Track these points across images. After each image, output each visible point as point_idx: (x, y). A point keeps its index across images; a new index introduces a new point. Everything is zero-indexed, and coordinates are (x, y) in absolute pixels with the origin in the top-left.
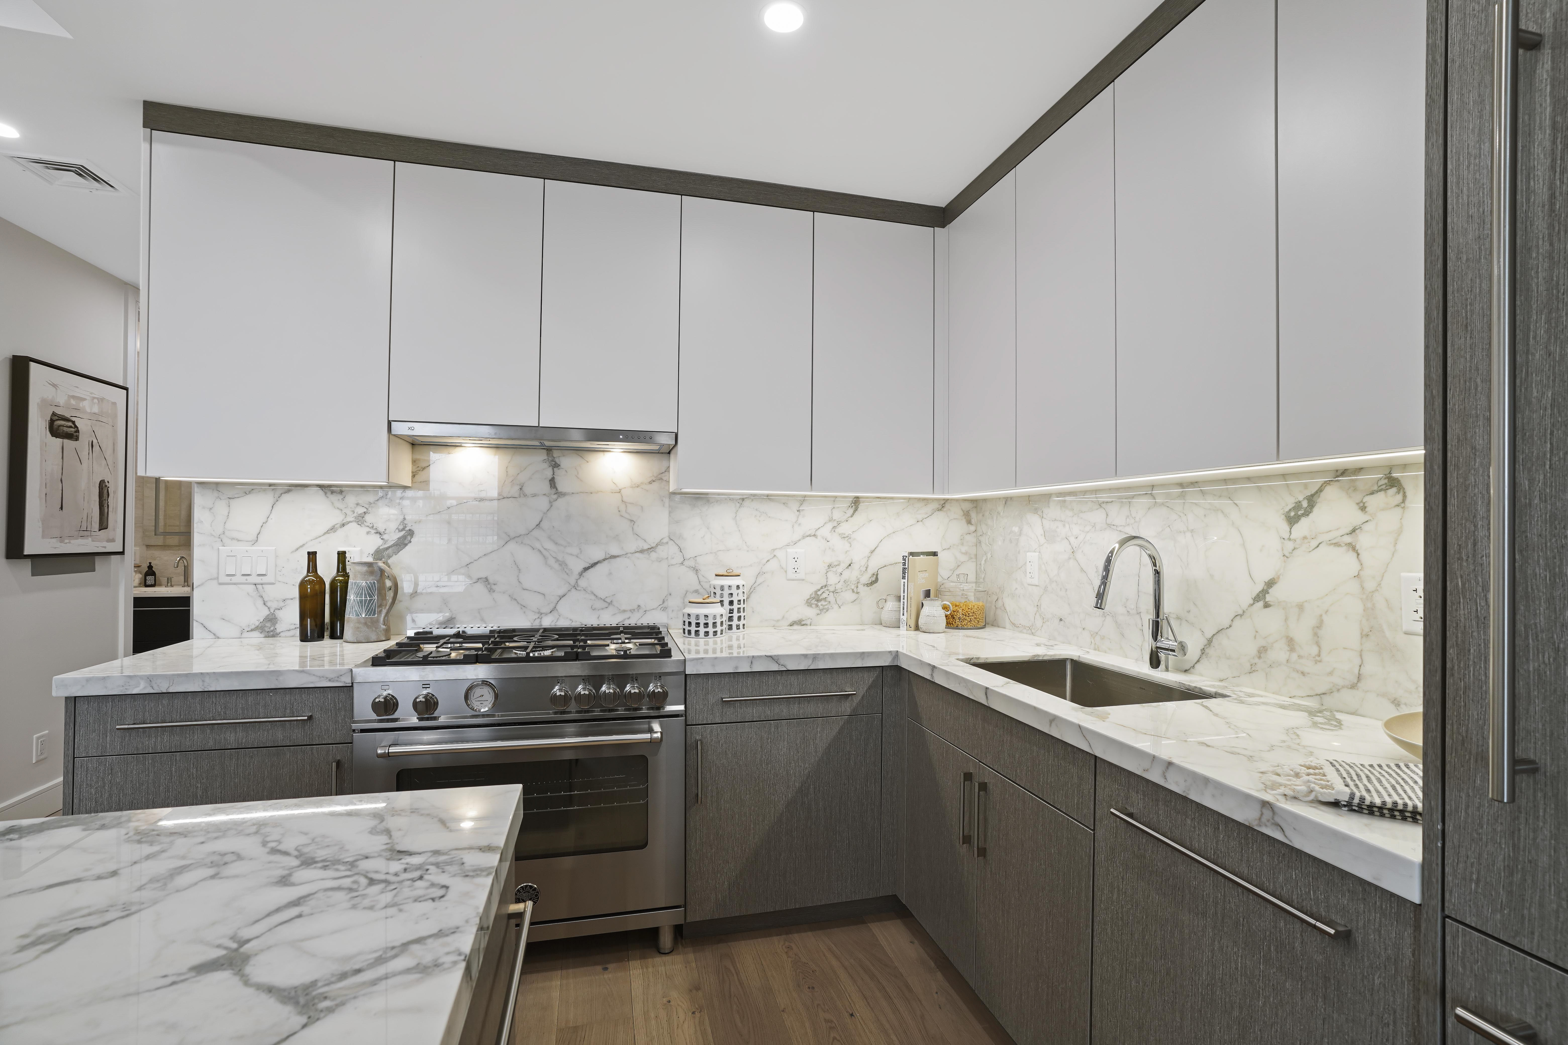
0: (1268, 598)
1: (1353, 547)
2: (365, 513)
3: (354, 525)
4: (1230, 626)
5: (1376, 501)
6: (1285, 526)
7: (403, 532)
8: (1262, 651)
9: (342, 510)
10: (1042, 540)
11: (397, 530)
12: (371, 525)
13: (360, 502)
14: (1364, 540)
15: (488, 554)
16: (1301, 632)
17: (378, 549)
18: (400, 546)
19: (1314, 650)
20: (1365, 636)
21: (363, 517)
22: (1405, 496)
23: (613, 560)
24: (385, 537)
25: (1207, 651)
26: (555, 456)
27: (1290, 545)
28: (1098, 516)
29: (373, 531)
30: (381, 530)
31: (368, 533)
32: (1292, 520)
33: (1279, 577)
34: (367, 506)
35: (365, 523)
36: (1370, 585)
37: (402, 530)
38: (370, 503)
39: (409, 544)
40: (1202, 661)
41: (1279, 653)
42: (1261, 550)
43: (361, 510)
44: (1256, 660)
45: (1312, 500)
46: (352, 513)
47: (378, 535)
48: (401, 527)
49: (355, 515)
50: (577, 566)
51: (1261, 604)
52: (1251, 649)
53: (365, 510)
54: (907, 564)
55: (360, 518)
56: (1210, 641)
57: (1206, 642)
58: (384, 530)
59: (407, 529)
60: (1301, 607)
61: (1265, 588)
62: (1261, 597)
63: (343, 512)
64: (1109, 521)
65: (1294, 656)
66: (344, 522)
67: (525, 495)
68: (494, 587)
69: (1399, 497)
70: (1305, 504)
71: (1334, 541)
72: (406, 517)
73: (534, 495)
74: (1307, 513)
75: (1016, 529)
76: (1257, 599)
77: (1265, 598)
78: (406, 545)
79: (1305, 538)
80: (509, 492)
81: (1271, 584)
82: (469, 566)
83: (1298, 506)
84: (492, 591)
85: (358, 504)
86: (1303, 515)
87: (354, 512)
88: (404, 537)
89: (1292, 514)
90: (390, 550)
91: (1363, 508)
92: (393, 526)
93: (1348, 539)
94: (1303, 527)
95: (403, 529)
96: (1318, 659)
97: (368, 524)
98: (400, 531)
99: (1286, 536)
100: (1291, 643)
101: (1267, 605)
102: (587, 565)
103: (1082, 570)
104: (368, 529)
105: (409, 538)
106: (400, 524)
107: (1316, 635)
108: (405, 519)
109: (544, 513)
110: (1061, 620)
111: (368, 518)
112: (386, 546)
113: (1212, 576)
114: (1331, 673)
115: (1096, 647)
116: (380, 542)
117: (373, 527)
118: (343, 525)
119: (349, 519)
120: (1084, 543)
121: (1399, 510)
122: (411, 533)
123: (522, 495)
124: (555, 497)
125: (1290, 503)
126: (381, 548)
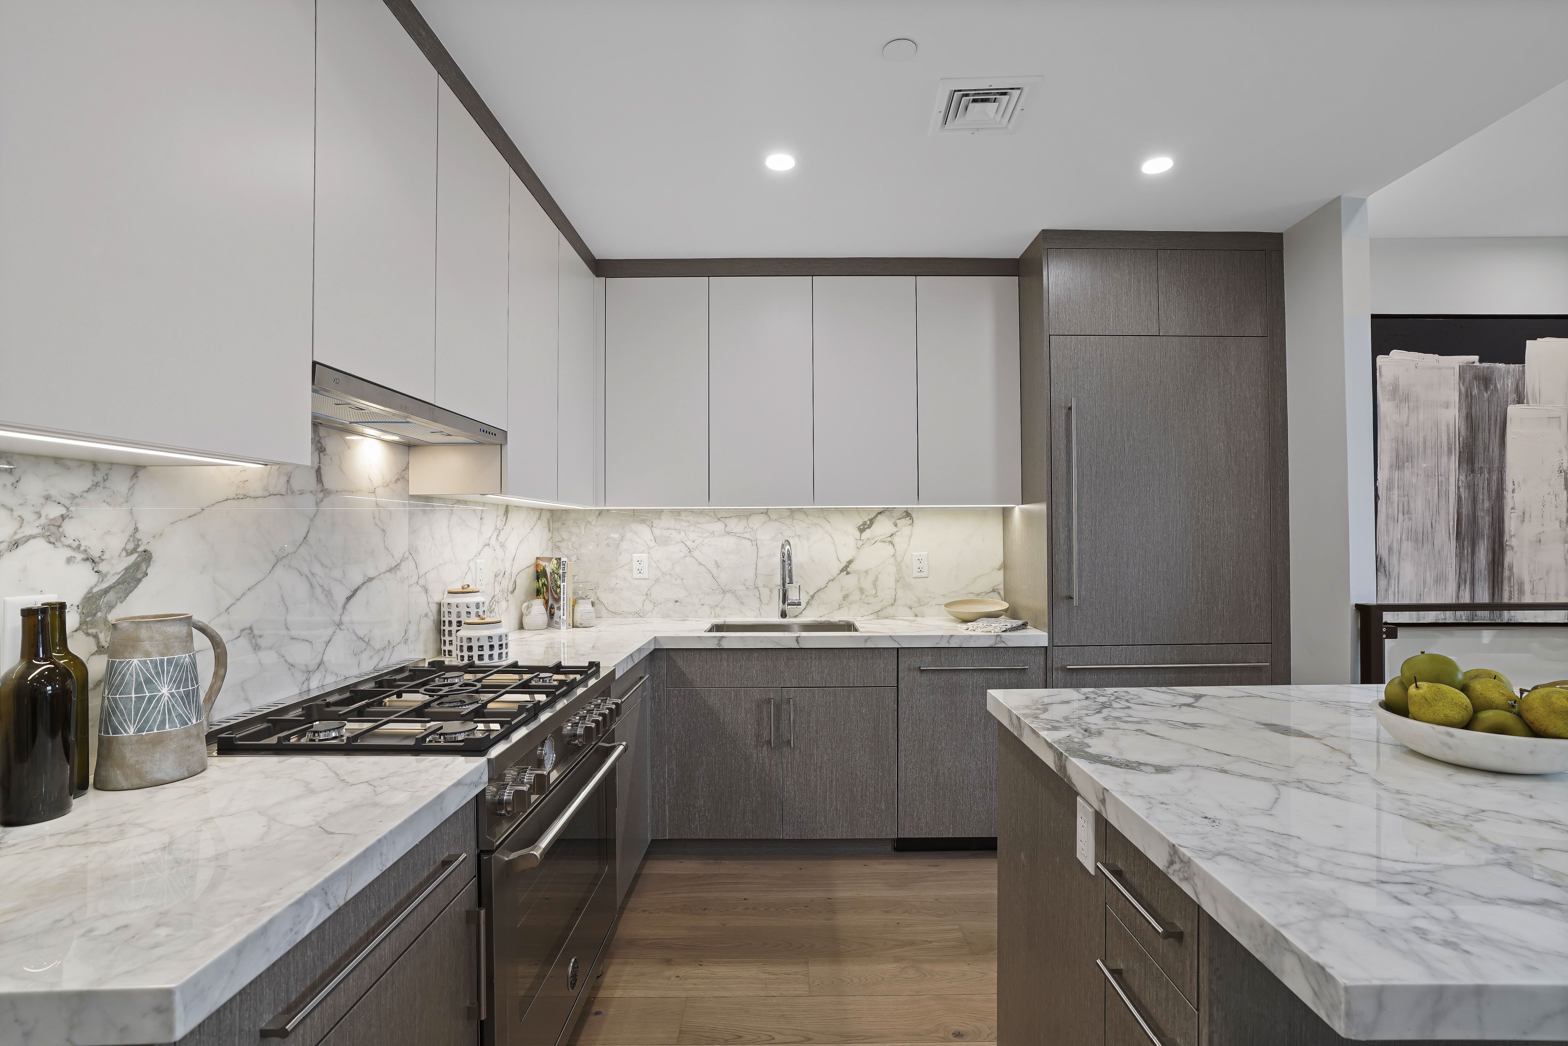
0: (849, 569)
1: (891, 543)
2: (63, 517)
3: (41, 543)
4: (826, 587)
5: (901, 523)
6: (858, 533)
7: (134, 557)
8: (846, 597)
9: (12, 510)
10: (653, 544)
11: (124, 554)
12: (75, 544)
13: (53, 492)
14: (896, 540)
15: (253, 587)
16: (867, 584)
17: (88, 593)
18: (129, 583)
19: (874, 592)
20: (897, 581)
21: (59, 526)
22: (913, 521)
23: (369, 584)
24: (103, 567)
25: (810, 602)
26: (321, 435)
27: (860, 543)
28: (718, 527)
29: (79, 556)
30: (95, 553)
31: (69, 560)
32: (862, 530)
33: (855, 558)
34: (67, 502)
35: (63, 539)
36: (899, 559)
37: (132, 553)
38: (74, 497)
39: (144, 580)
40: (807, 609)
41: (856, 596)
42: (844, 546)
43: (54, 511)
44: (843, 602)
45: (872, 521)
46: (35, 516)
47: (89, 564)
48: (131, 546)
49: (43, 521)
50: (341, 596)
51: (845, 573)
52: (839, 596)
53: (63, 511)
54: (566, 569)
55: (53, 529)
56: (813, 597)
57: (810, 598)
58: (100, 554)
59: (141, 549)
60: (867, 572)
61: (847, 564)
62: (845, 570)
63: (16, 514)
64: (728, 529)
65: (864, 596)
66: (17, 537)
67: (293, 492)
68: (260, 641)
69: (911, 521)
70: (868, 523)
71: (883, 540)
72: (140, 526)
73: (302, 493)
74: (869, 527)
75: (616, 536)
76: (842, 571)
77: (847, 570)
78: (139, 581)
79: (869, 539)
80: (276, 486)
81: (850, 562)
82: (229, 610)
83: (865, 523)
84: (257, 648)
85: (47, 498)
86: (867, 528)
87: (39, 515)
88: (136, 566)
89: (862, 527)
90: (111, 596)
91: (896, 525)
92: (116, 543)
93: (889, 539)
94: (867, 534)
95: (134, 551)
96: (876, 595)
97: (69, 541)
98: (130, 553)
99: (859, 538)
100: (862, 590)
101: (848, 573)
102: (349, 593)
103: (700, 564)
104: (69, 553)
105: (144, 566)
106: (129, 540)
107: (874, 584)
108: (136, 530)
109: (312, 520)
110: (677, 601)
111: (71, 529)
112: (105, 585)
113: (813, 561)
114: (882, 601)
115: (716, 615)
116: (94, 578)
117: (79, 547)
118: (16, 544)
119: (28, 531)
120: (702, 545)
121: (911, 526)
122: (147, 557)
123: (289, 492)
124: (321, 495)
125: (861, 522)
126: (95, 590)
